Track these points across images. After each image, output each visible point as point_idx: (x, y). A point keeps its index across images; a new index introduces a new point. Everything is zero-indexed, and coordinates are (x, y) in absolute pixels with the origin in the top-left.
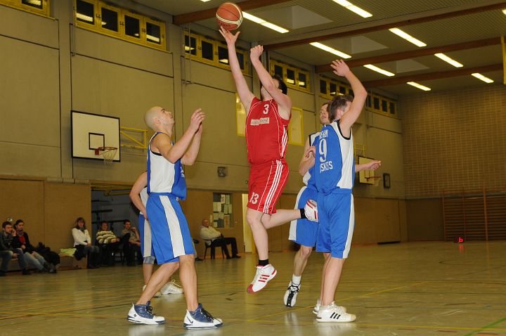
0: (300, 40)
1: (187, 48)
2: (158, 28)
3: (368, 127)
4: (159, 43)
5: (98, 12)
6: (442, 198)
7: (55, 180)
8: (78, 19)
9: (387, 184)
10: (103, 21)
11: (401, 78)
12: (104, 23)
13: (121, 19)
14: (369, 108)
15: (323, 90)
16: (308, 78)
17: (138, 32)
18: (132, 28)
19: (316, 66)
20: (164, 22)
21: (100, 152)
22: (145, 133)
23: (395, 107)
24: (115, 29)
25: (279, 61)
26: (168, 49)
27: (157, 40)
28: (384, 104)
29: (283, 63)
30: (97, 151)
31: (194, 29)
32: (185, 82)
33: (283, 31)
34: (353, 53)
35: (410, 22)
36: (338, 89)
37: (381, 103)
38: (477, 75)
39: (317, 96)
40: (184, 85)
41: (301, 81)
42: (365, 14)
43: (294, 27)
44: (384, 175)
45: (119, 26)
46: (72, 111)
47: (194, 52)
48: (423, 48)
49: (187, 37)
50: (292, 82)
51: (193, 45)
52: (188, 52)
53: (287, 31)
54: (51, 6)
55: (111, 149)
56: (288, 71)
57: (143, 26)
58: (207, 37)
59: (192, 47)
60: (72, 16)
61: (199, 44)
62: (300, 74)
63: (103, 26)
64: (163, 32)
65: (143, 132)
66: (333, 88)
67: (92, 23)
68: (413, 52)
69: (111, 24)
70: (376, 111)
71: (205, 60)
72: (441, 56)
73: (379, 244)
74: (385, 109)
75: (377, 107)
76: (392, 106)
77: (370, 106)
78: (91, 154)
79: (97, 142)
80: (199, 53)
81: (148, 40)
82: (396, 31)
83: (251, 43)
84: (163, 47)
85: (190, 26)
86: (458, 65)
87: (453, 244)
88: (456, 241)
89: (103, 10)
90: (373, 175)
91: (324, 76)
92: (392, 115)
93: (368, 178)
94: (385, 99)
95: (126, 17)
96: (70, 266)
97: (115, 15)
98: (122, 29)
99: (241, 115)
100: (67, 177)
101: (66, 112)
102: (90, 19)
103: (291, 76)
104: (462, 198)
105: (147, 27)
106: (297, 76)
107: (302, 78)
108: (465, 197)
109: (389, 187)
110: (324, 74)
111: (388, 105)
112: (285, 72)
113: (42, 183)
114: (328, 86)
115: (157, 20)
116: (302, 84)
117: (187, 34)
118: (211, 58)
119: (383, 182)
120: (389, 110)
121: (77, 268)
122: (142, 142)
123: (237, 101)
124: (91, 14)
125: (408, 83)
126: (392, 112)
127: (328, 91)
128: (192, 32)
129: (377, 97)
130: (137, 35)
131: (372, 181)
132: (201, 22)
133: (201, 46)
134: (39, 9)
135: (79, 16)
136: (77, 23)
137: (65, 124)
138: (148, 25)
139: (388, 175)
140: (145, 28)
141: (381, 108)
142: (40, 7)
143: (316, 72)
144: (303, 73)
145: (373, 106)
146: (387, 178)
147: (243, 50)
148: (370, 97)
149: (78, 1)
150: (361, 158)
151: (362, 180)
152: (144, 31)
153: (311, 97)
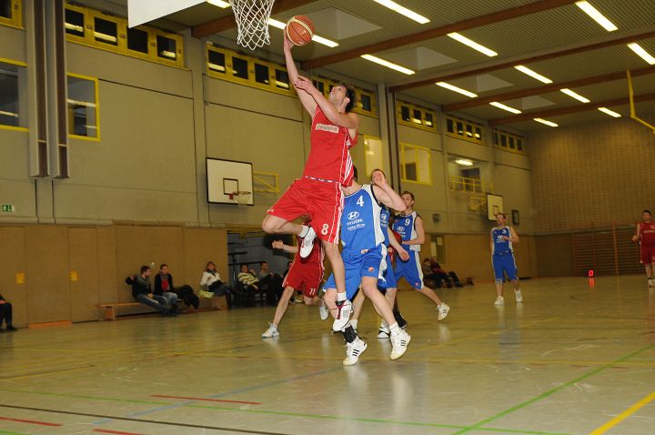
0: (425, 81)
3: (496, 164)
4: (288, 89)
5: (229, 61)
6: (570, 234)
7: (193, 225)
8: (211, 69)
9: (516, 221)
11: (528, 115)
12: (235, 72)
13: (251, 67)
14: (496, 146)
15: (450, 129)
16: (434, 120)
17: (268, 79)
18: (262, 76)
21: (235, 197)
22: (277, 178)
23: (523, 143)
24: (246, 76)
25: (405, 102)
27: (286, 85)
28: (511, 140)
29: (409, 103)
30: (231, 196)
31: (323, 74)
33: (409, 72)
34: (479, 91)
35: (535, 59)
36: (465, 127)
37: (508, 140)
38: (604, 110)
39: (445, 137)
41: (428, 121)
42: (491, 53)
43: (421, 67)
44: (514, 212)
45: (249, 74)
46: (207, 158)
48: (549, 85)
50: (419, 121)
53: (413, 72)
54: (185, 58)
55: (245, 193)
56: (415, 111)
57: (272, 73)
60: (204, 65)
61: (327, 89)
62: (427, 115)
63: (235, 75)
65: (274, 177)
66: (460, 127)
67: (224, 72)
68: (539, 89)
69: (242, 73)
70: (504, 148)
72: (567, 91)
74: (512, 146)
75: (504, 144)
76: (519, 142)
77: (497, 143)
78: (226, 199)
79: (231, 188)
81: (278, 86)
82: (521, 68)
83: (377, 86)
84: (292, 92)
85: (318, 71)
86: (585, 100)
87: (583, 279)
88: (586, 275)
89: (234, 59)
91: (451, 116)
92: (519, 152)
95: (257, 66)
96: (210, 308)
97: (245, 63)
98: (252, 76)
99: (369, 156)
100: (204, 222)
101: (201, 159)
102: (221, 68)
103: (417, 116)
104: (591, 232)
105: (276, 74)
106: (423, 116)
107: (429, 118)
108: (595, 232)
109: (518, 224)
110: (451, 113)
111: (516, 142)
112: (411, 113)
113: (180, 229)
114: (455, 125)
116: (429, 123)
117: (314, 78)
119: (512, 219)
120: (516, 147)
121: (216, 309)
122: (275, 186)
123: (366, 143)
126: (520, 149)
127: (455, 130)
128: (320, 76)
130: (267, 81)
132: (327, 67)
134: (174, 62)
135: (211, 65)
136: (210, 73)
137: (201, 171)
138: (277, 71)
139: (517, 211)
140: (274, 75)
141: (508, 145)
142: (175, 59)
143: (443, 111)
144: (430, 112)
145: (500, 143)
146: (516, 215)
147: (371, 92)
148: (496, 134)
149: (210, 52)
150: (489, 196)
151: (491, 217)
152: (273, 77)
153: (438, 136)
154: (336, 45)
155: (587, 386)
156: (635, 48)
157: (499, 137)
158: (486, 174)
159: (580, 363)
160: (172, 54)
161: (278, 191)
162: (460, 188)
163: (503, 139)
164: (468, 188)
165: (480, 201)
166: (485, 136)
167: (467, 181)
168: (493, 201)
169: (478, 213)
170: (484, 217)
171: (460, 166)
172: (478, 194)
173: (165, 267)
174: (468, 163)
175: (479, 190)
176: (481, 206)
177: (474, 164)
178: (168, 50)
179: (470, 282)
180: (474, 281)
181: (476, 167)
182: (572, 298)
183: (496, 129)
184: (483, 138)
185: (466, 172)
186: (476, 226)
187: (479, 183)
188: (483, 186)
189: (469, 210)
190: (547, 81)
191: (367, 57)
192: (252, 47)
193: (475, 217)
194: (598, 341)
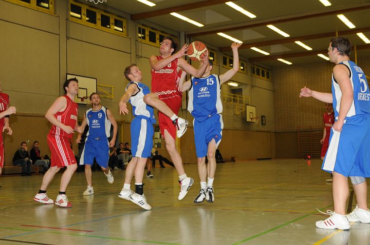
0: (210, 31)
1: (140, 35)
2: (121, 22)
3: (253, 86)
4: (122, 32)
5: (84, 12)
6: (297, 132)
8: (72, 16)
9: (264, 122)
10: (87, 17)
11: (273, 57)
12: (88, 19)
13: (98, 16)
14: (253, 75)
15: (225, 63)
16: (215, 56)
17: (109, 25)
18: (105, 22)
19: (220, 48)
20: (126, 18)
21: (84, 100)
22: (113, 89)
23: (270, 74)
24: (95, 22)
26: (127, 35)
27: (121, 29)
28: (263, 72)
30: (82, 99)
31: (146, 24)
32: (138, 57)
33: (200, 25)
34: (244, 40)
35: (280, 21)
37: (261, 71)
38: (321, 55)
39: (221, 68)
40: (137, 59)
41: (211, 57)
42: (252, 16)
43: (208, 23)
44: (262, 117)
45: (97, 21)
46: (67, 74)
47: (144, 38)
48: (287, 38)
49: (140, 28)
51: (144, 33)
52: (140, 37)
53: (203, 26)
54: (55, 8)
57: (112, 21)
58: (152, 28)
59: (143, 34)
60: (68, 14)
61: (147, 33)
63: (87, 21)
64: (124, 24)
65: (111, 88)
67: (80, 19)
68: (282, 40)
69: (92, 20)
70: (258, 76)
71: (151, 43)
72: (299, 43)
73: (258, 159)
74: (263, 76)
75: (258, 74)
76: (268, 74)
77: (254, 73)
78: (79, 101)
79: (82, 94)
80: (147, 38)
81: (115, 30)
82: (271, 27)
83: (180, 33)
84: (124, 34)
85: (142, 21)
86: (309, 49)
87: (304, 161)
88: (306, 158)
89: (87, 10)
90: (255, 116)
91: (225, 54)
92: (268, 79)
93: (252, 119)
94: (263, 69)
95: (102, 15)
97: (95, 13)
98: (99, 22)
101: (63, 74)
102: (79, 16)
104: (310, 131)
105: (115, 21)
107: (211, 55)
108: (312, 131)
109: (265, 124)
111: (265, 73)
114: (228, 60)
115: (121, 17)
117: (140, 26)
118: (154, 41)
119: (261, 121)
120: (266, 76)
122: (111, 94)
124: (80, 13)
125: (278, 59)
126: (268, 77)
127: (228, 64)
128: (143, 25)
129: (259, 68)
130: (108, 26)
131: (254, 120)
132: (148, 19)
133: (148, 34)
134: (47, 10)
135: (72, 14)
136: (71, 19)
138: (115, 20)
139: (264, 117)
140: (114, 22)
141: (261, 75)
142: (48, 8)
143: (221, 51)
144: (212, 51)
145: (256, 73)
146: (264, 119)
147: (175, 37)
148: (254, 68)
149: (72, 5)
150: (247, 106)
151: (248, 120)
152: (112, 24)
153: (218, 67)
154: (155, 5)
155: (298, 225)
156: (342, 17)
157: (256, 70)
158: (246, 92)
159: (295, 211)
160: (46, 5)
161: (113, 97)
162: (229, 100)
163: (258, 70)
164: (235, 100)
165: (242, 109)
166: (246, 68)
167: (234, 96)
168: (249, 109)
169: (240, 116)
170: (244, 119)
171: (231, 86)
172: (241, 105)
173: (37, 143)
174: (235, 85)
175: (241, 102)
176: (242, 112)
177: (239, 86)
178: (44, 2)
179: (233, 160)
180: (235, 159)
181: (240, 87)
182: (295, 172)
183: (253, 64)
184: (245, 70)
185: (234, 91)
186: (238, 125)
187: (242, 98)
188: (244, 99)
189: (235, 114)
190: (286, 35)
191: (174, 14)
192: (96, 2)
193: (238, 119)
194: (308, 198)
